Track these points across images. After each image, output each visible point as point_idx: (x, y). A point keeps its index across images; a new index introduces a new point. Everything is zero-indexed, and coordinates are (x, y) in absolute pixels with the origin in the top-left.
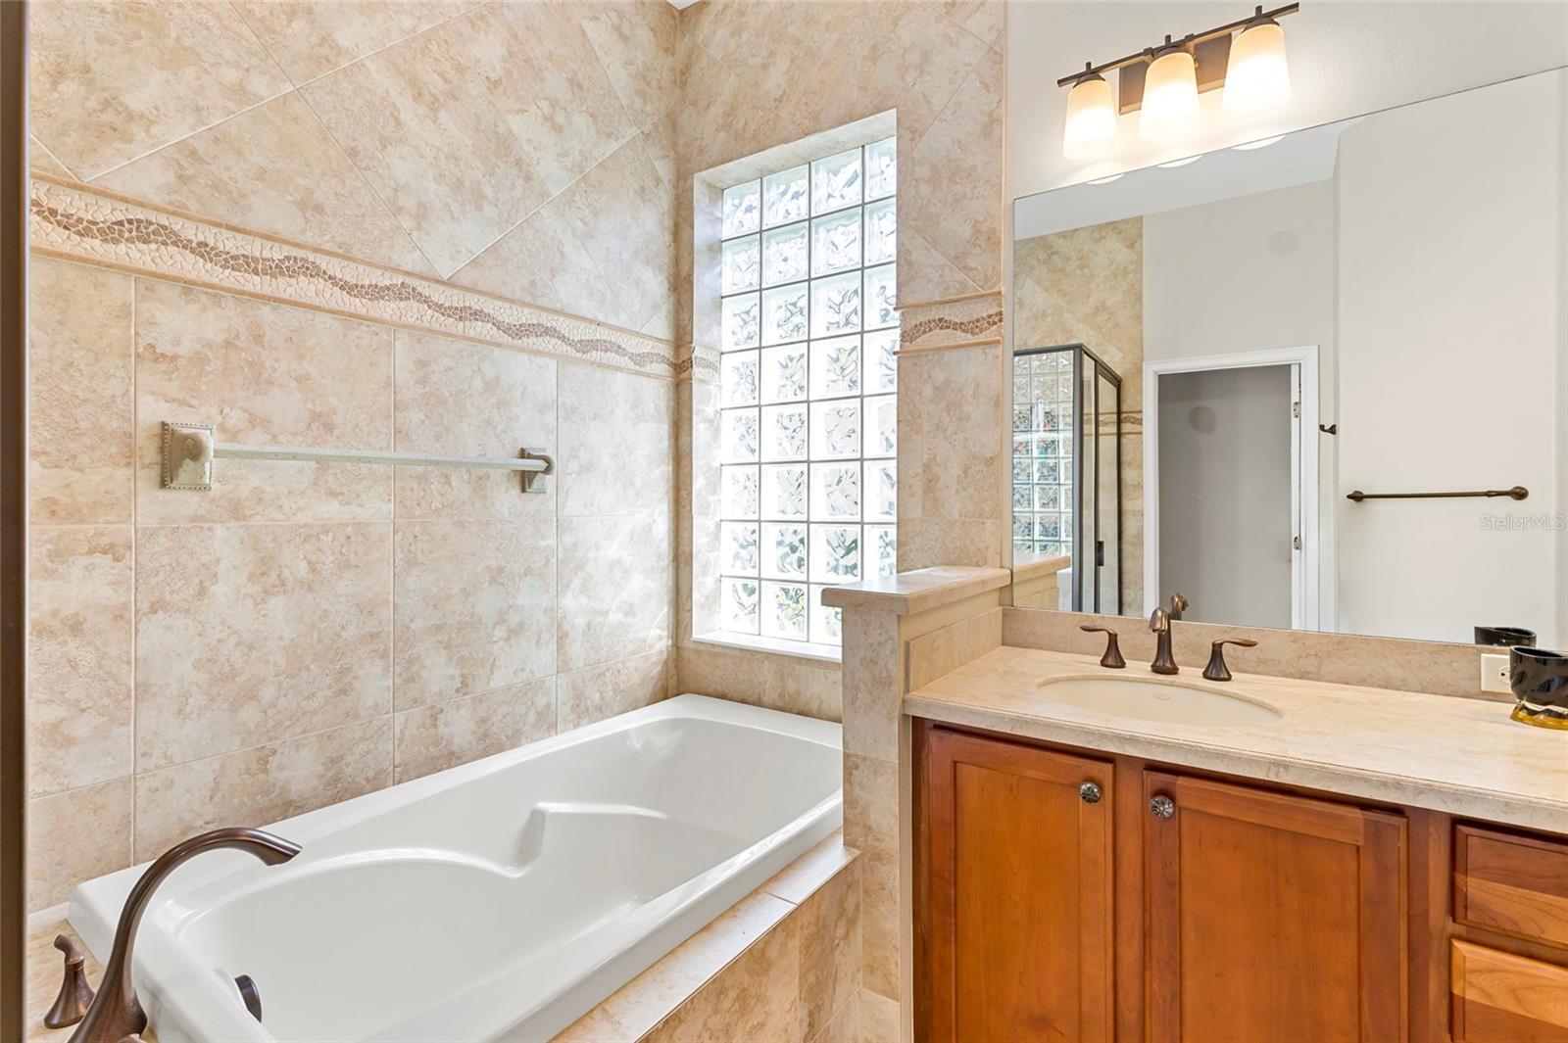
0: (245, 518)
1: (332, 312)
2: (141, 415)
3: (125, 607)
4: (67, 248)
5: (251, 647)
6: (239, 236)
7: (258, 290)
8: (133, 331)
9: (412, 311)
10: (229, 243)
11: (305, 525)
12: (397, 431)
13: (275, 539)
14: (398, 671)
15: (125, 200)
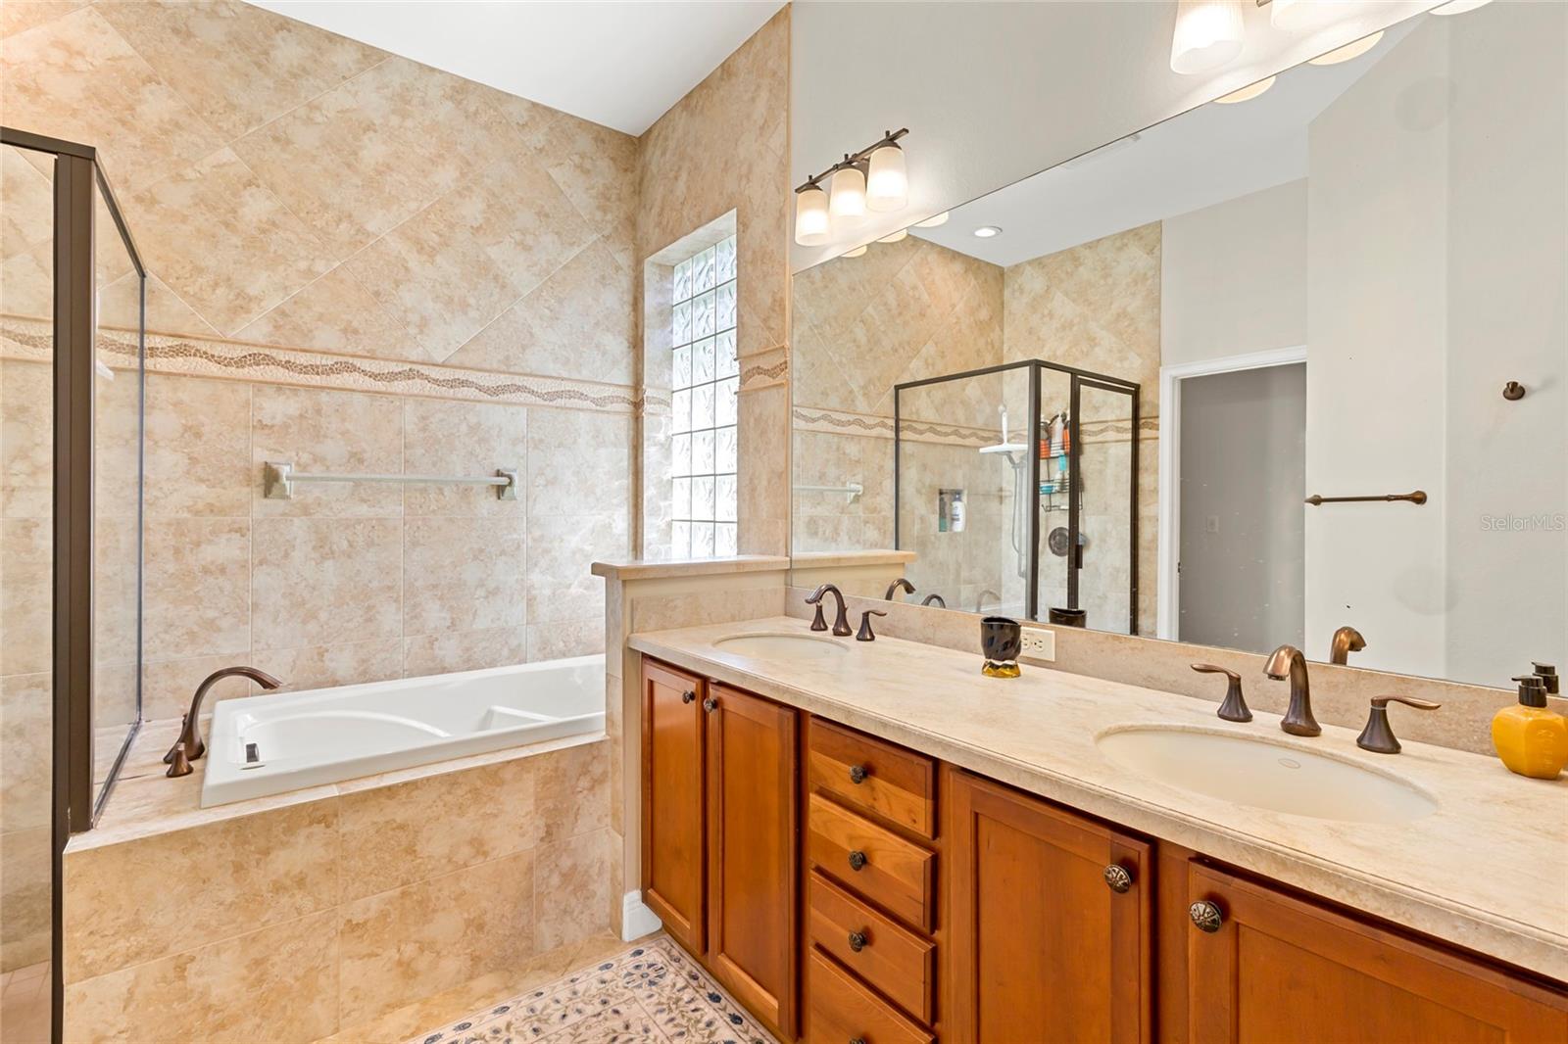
0: (310, 514)
1: (362, 391)
2: (255, 458)
3: (247, 561)
4: (220, 374)
5: (314, 588)
6: (308, 354)
7: (319, 384)
8: (251, 414)
9: (416, 386)
10: (303, 359)
11: (347, 519)
12: (406, 461)
13: (328, 527)
14: (406, 610)
15: (247, 344)
